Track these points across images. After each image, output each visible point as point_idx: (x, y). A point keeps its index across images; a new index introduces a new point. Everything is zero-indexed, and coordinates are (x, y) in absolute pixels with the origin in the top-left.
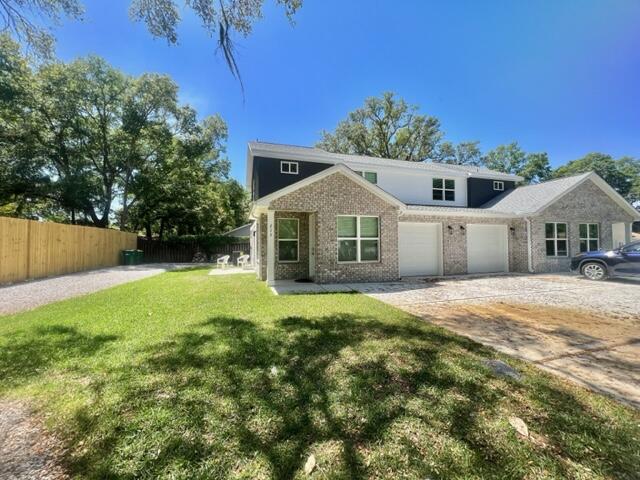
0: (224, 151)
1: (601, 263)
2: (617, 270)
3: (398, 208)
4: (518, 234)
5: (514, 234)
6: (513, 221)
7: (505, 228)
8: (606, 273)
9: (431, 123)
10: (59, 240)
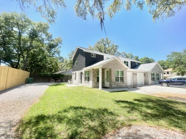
0: (60, 48)
1: (166, 83)
2: (170, 84)
3: (128, 69)
4: (146, 75)
5: (145, 76)
6: (145, 72)
7: (143, 74)
8: (168, 85)
9: (116, 46)
10: (14, 75)
